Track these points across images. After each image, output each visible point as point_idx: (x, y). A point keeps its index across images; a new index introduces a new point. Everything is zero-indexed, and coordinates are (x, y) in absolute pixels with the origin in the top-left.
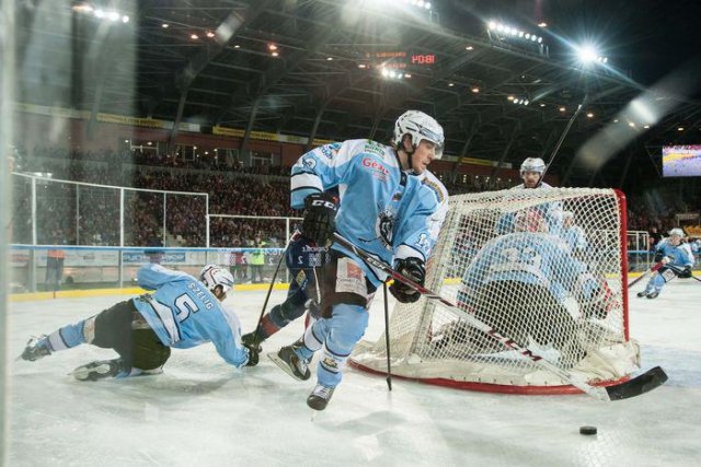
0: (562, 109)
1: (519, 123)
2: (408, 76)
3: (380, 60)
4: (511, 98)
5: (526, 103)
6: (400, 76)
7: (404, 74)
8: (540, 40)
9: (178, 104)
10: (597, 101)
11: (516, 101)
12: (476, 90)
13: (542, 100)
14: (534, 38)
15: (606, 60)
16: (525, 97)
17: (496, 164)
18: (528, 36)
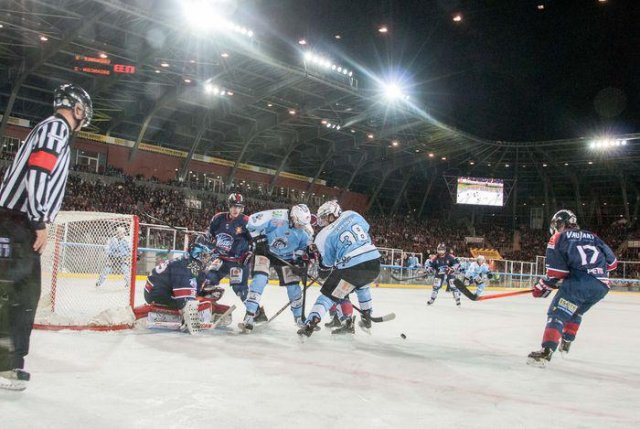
0: (371, 136)
1: (334, 146)
2: (230, 94)
3: (204, 78)
4: (324, 122)
5: (338, 128)
6: (223, 93)
7: (227, 91)
8: (351, 74)
9: (8, 98)
10: (401, 132)
11: (329, 125)
12: (292, 112)
13: (353, 126)
14: (345, 72)
15: (408, 97)
16: (338, 122)
17: (311, 180)
18: (340, 69)
